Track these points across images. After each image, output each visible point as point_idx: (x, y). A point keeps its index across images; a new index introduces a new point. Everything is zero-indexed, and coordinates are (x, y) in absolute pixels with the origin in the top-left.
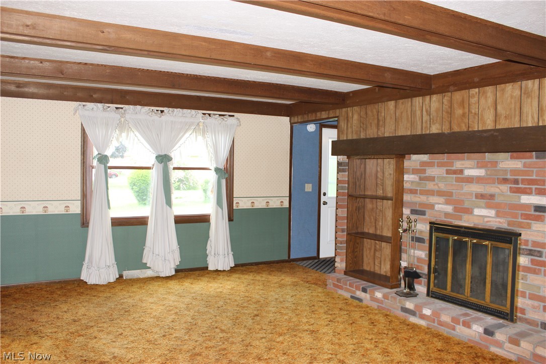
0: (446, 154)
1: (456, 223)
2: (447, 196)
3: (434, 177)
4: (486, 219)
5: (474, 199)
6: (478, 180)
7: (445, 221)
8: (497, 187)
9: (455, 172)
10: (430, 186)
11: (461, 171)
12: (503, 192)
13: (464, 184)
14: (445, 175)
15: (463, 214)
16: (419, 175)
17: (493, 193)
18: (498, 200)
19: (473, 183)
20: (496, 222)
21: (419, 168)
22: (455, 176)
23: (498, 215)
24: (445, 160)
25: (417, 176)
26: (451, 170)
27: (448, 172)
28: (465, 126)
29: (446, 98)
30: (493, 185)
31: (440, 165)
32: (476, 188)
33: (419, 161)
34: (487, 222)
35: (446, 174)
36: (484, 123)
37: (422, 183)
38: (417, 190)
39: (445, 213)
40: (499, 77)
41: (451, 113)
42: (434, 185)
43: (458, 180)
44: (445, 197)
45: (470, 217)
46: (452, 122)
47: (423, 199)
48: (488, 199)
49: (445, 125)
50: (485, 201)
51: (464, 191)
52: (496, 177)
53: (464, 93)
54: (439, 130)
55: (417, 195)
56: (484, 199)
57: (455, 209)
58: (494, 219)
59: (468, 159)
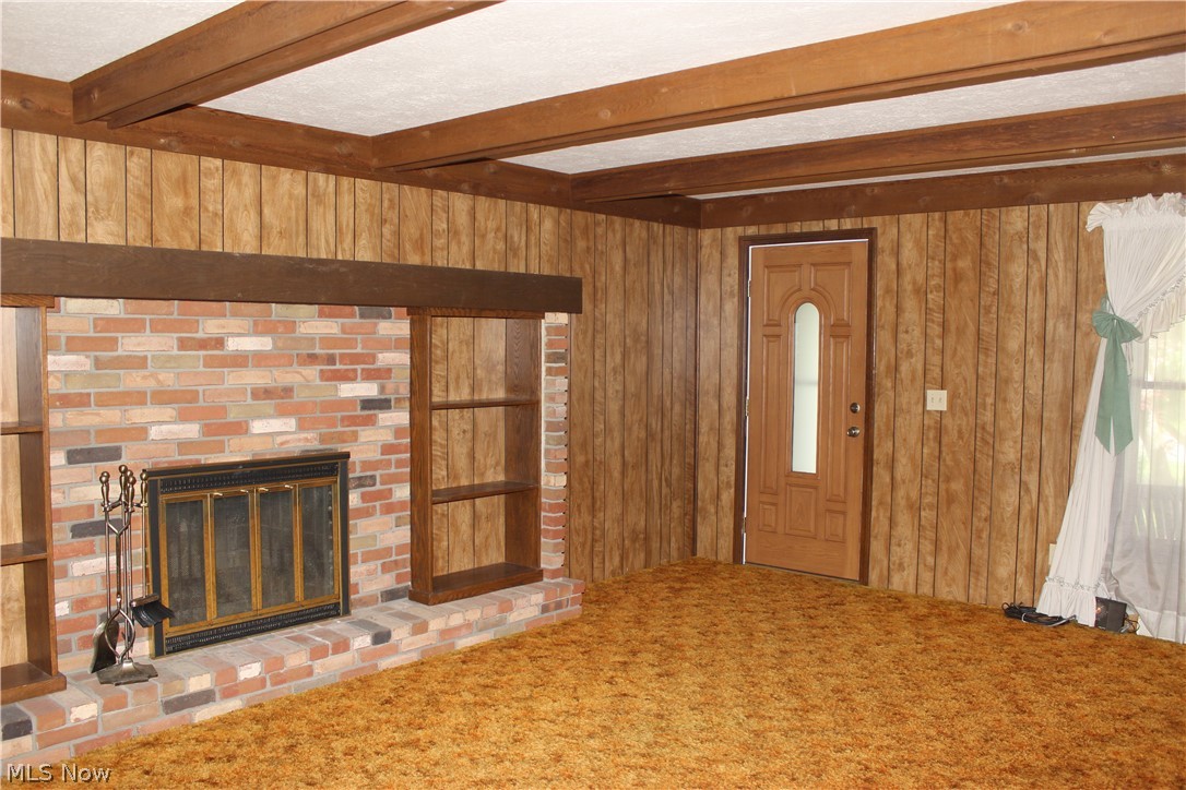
0: (176, 302)
1: (210, 462)
2: (182, 401)
3: (146, 357)
4: (279, 439)
5: (249, 401)
6: (260, 359)
7: (181, 461)
8: (298, 373)
9: (203, 344)
10: (134, 380)
11: (219, 343)
12: (308, 382)
13: (225, 370)
14: (175, 352)
15: (226, 438)
16: (92, 354)
17: (290, 385)
18: (300, 396)
19: (247, 367)
20: (300, 440)
21: (92, 334)
22: (202, 353)
23: (301, 427)
24: (175, 316)
25: (87, 357)
26: (194, 339)
27: (183, 344)
28: (192, 237)
29: (135, 159)
30: (288, 369)
31: (159, 327)
32: (255, 378)
33: (91, 317)
34: (282, 444)
35: (179, 349)
36: (236, 239)
37: (107, 375)
38: (89, 395)
39: (179, 444)
40: (283, 153)
41: (151, 200)
42: (144, 377)
43: (209, 361)
44: (176, 406)
45: (244, 440)
46: (156, 223)
47: (111, 416)
48: (277, 398)
49: (135, 227)
50: (273, 402)
51: (226, 386)
52: (295, 352)
53: (190, 161)
54: (118, 236)
55: (86, 410)
56: (272, 399)
57: (208, 430)
58: (296, 436)
59: (235, 314)
